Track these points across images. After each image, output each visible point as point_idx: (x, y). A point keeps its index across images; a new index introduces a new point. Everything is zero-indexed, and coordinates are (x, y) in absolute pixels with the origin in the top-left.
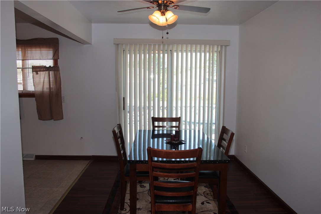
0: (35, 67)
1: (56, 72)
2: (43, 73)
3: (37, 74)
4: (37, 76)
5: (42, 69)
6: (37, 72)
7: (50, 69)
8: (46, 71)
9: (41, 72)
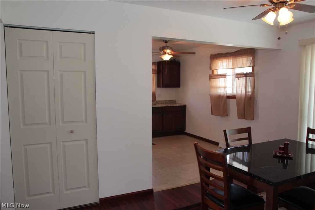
0: (237, 74)
1: (251, 77)
4: (238, 81)
5: (242, 76)
6: (238, 78)
7: (246, 75)
8: (244, 77)
9: (241, 78)
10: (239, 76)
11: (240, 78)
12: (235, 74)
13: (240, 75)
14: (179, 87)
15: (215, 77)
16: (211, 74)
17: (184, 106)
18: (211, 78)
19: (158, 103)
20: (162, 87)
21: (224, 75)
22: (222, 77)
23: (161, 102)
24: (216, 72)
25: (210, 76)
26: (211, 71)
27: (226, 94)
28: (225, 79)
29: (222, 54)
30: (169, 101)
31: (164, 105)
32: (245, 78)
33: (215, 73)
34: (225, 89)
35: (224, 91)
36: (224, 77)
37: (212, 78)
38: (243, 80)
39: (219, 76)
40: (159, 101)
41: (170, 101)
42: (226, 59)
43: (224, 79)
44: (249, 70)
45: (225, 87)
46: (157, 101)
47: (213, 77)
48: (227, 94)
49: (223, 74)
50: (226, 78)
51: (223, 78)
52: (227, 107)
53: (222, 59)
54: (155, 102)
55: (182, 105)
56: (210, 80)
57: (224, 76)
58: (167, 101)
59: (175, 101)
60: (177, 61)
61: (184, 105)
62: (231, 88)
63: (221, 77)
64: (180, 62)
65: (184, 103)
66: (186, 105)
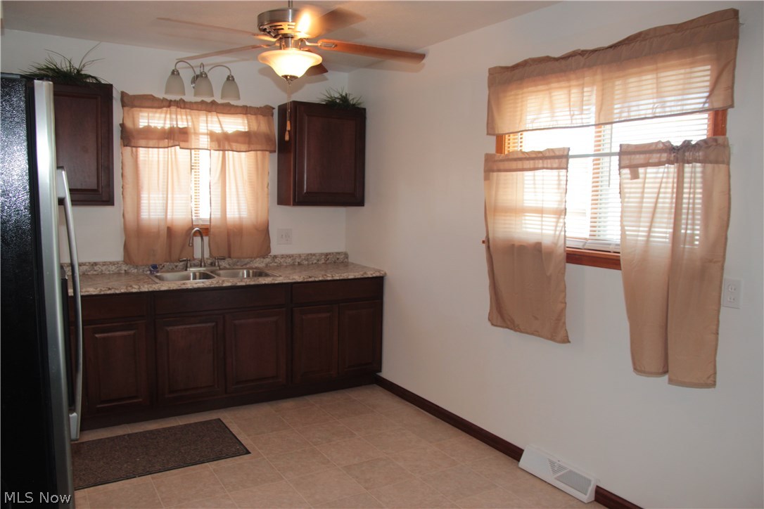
0: (630, 149)
1: (709, 166)
2: (657, 173)
3: (635, 176)
4: (633, 186)
5: (655, 158)
6: (634, 168)
7: (679, 154)
8: (670, 162)
9: (650, 170)
10: (640, 159)
11: (641, 170)
12: (617, 149)
13: (642, 156)
14: (360, 203)
15: (514, 165)
16: (492, 150)
17: (377, 278)
18: (493, 171)
19: (279, 266)
20: (294, 205)
21: (557, 153)
22: (548, 163)
23: (289, 260)
24: (512, 145)
25: (489, 159)
26: (494, 138)
27: (561, 242)
28: (563, 172)
29: (548, 59)
30: (322, 254)
31: (297, 277)
32: (672, 169)
33: (511, 149)
34: (561, 220)
35: (556, 226)
36: (556, 163)
37: (499, 170)
38: (659, 177)
39: (533, 159)
40: (283, 256)
41: (327, 255)
42: (569, 80)
43: (555, 172)
44: (696, 129)
45: (561, 213)
46: (275, 257)
47: (502, 166)
48: (568, 244)
49: (552, 150)
50: (567, 168)
51: (552, 169)
52: (566, 303)
53: (548, 83)
54: (267, 260)
55: (369, 274)
56: (487, 178)
57: (558, 159)
58: (314, 255)
59: (346, 255)
60: (354, 105)
61: (377, 274)
62: (589, 215)
63: (540, 163)
64: (365, 109)
65: (377, 267)
66: (385, 274)
